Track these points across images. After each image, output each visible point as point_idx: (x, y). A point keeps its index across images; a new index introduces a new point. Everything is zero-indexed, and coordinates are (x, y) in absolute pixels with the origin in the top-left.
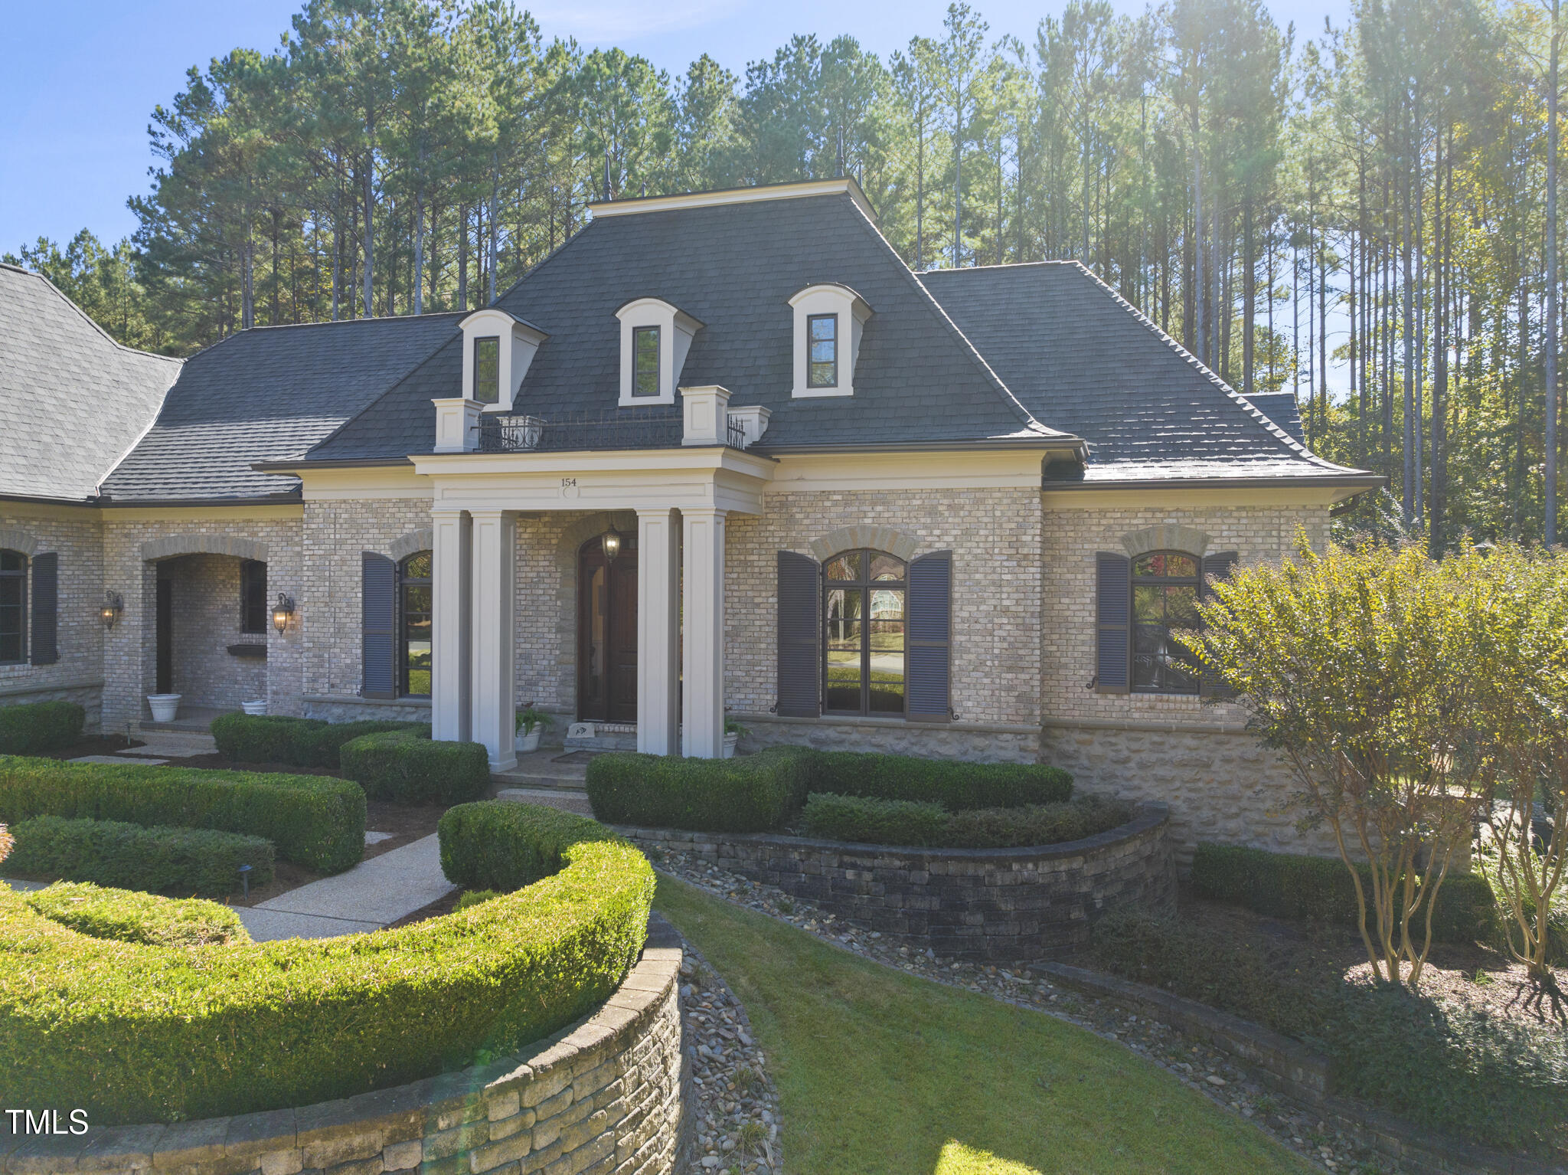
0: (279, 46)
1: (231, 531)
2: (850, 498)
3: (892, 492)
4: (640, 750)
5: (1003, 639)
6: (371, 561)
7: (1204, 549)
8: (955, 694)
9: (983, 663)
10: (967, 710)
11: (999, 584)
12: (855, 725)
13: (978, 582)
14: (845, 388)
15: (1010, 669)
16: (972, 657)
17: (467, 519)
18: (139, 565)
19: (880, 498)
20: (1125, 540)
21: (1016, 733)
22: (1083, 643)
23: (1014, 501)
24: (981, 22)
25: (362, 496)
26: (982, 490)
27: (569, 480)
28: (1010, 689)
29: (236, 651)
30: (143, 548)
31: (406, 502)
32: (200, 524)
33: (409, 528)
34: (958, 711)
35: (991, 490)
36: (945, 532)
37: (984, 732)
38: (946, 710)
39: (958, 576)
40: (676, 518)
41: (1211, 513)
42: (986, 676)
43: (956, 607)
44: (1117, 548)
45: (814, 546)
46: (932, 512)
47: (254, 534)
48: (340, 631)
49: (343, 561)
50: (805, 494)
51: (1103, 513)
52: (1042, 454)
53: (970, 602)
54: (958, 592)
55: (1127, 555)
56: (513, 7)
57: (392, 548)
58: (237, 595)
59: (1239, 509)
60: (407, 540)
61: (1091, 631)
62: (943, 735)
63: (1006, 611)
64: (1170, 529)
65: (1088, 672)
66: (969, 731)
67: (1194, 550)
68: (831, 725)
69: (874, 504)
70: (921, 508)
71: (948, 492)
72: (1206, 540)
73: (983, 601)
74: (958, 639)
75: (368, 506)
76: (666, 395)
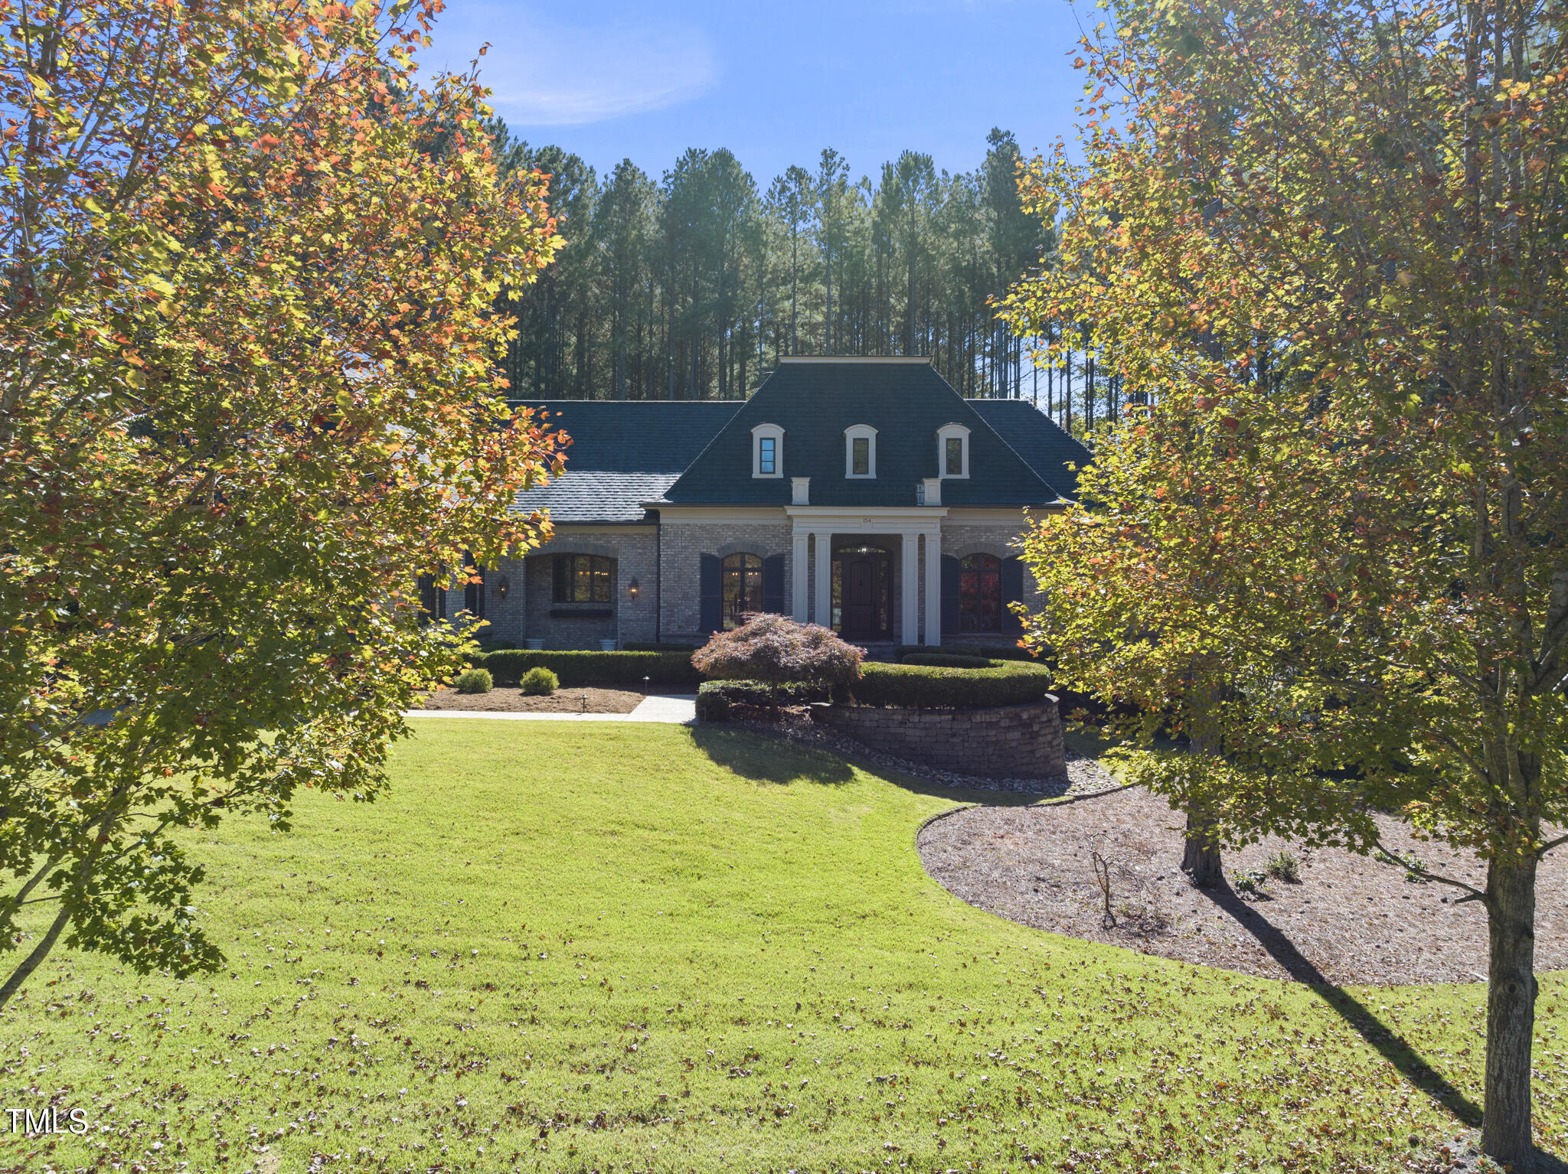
2: (974, 528)
3: (993, 525)
12: (976, 636)
14: (965, 474)
17: (812, 538)
19: (988, 529)
25: (699, 522)
27: (868, 519)
31: (728, 526)
32: (569, 535)
33: (729, 540)
40: (922, 538)
43: (1024, 580)
45: (955, 550)
47: (611, 542)
48: (685, 596)
49: (688, 558)
50: (951, 526)
54: (1025, 574)
57: (719, 550)
58: (550, 579)
60: (728, 547)
68: (965, 636)
69: (984, 532)
70: (1008, 534)
74: (1025, 595)
75: (702, 528)
76: (872, 474)
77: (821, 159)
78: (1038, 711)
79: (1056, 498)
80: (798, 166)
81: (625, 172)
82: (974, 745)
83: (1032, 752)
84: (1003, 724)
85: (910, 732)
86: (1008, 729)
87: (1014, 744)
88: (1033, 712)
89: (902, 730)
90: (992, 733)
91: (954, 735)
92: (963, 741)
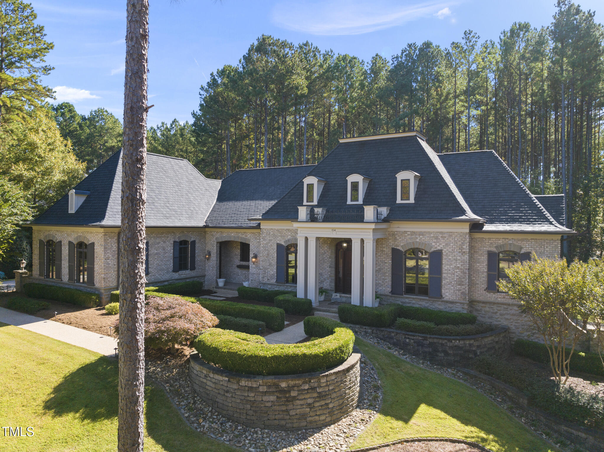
0: (239, 64)
1: (240, 235)
2: (413, 233)
3: (425, 232)
4: (352, 303)
5: (457, 276)
6: (279, 246)
7: (521, 251)
8: (443, 291)
9: (451, 283)
10: (446, 296)
11: (456, 260)
12: (414, 298)
13: (450, 259)
14: (412, 200)
15: (459, 285)
16: (448, 281)
17: (306, 239)
18: (215, 243)
19: (421, 234)
20: (496, 247)
21: (461, 303)
22: (483, 277)
23: (461, 236)
24: (477, 36)
25: (276, 228)
26: (451, 232)
27: (334, 230)
28: (459, 290)
29: (239, 267)
30: (216, 239)
31: (288, 230)
32: (232, 233)
33: (289, 237)
34: (444, 296)
35: (454, 233)
36: (440, 244)
37: (452, 302)
38: (440, 296)
39: (444, 257)
40: (362, 241)
41: (523, 240)
42: (452, 286)
43: (443, 266)
44: (494, 249)
45: (402, 246)
46: (437, 238)
47: (247, 236)
48: (270, 264)
49: (271, 245)
50: (400, 232)
51: (490, 239)
52: (469, 223)
53: (447, 265)
54: (444, 262)
55: (497, 252)
56: (312, 45)
57: (285, 242)
58: (239, 251)
59: (531, 239)
60: (289, 240)
61: (486, 274)
62: (439, 303)
63: (458, 268)
64: (510, 244)
65: (485, 286)
66: (447, 302)
67: (516, 250)
68: (407, 298)
69: (419, 235)
70: (433, 237)
71: (441, 233)
72: (521, 248)
73: (452, 265)
74: (444, 275)
75: (278, 230)
76: (360, 201)
79: (464, 215)
84: (261, 389)
86: (265, 393)
90: (252, 395)
91: (227, 392)
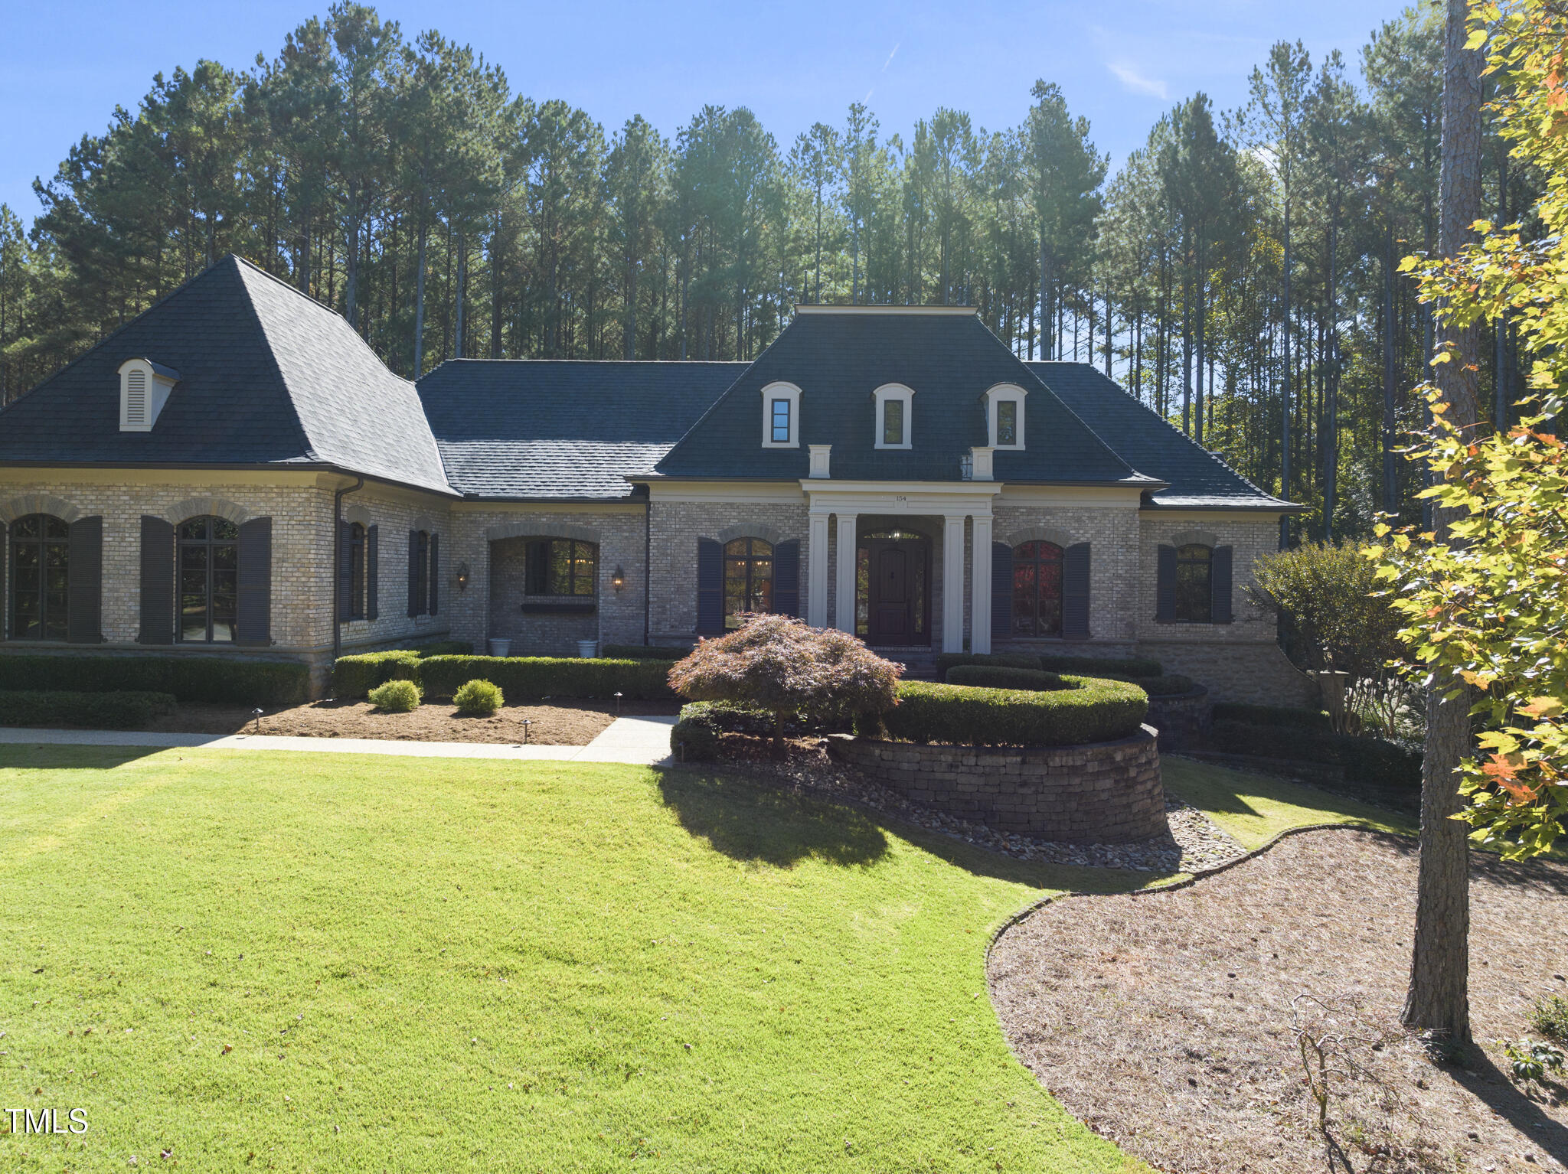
1: (569, 521)
2: (1031, 511)
3: (1055, 508)
4: (946, 650)
5: (1118, 592)
6: (705, 546)
7: (1215, 544)
8: (1091, 624)
9: (1107, 606)
10: (1097, 632)
11: (1116, 562)
12: (1032, 643)
13: (1105, 560)
14: (1020, 445)
15: (1122, 609)
16: (1101, 602)
18: (485, 544)
19: (1048, 511)
20: (1174, 538)
21: (1124, 644)
22: (1151, 595)
23: (1125, 515)
25: (697, 500)
26: (1106, 508)
27: (902, 496)
28: (1121, 620)
29: (528, 609)
30: (487, 532)
31: (731, 505)
32: (541, 515)
33: (733, 522)
34: (1093, 633)
35: (1111, 509)
36: (1086, 532)
37: (1106, 644)
38: (1086, 631)
39: (1094, 557)
41: (1218, 524)
42: (1109, 612)
43: (1092, 574)
44: (1168, 542)
45: (1009, 538)
46: (1079, 520)
47: (590, 523)
48: (679, 590)
49: (682, 543)
50: (1004, 508)
51: (1162, 523)
52: (1141, 490)
53: (1100, 572)
54: (1093, 566)
55: (1174, 546)
57: (720, 535)
58: (523, 568)
59: (1233, 522)
60: (732, 530)
61: (1155, 589)
62: (1084, 647)
63: (1119, 577)
64: (1198, 532)
65: (1153, 612)
66: (1099, 644)
67: (1209, 543)
68: (1019, 643)
69: (1045, 515)
70: (1073, 517)
71: (1088, 509)
72: (1216, 539)
73: (1107, 571)
74: (1093, 592)
75: (700, 506)
76: (907, 444)
77: (849, 114)
78: (1135, 750)
79: (1132, 474)
80: (823, 123)
81: (636, 129)
82: (1052, 798)
83: (1128, 806)
84: (1090, 769)
85: (963, 779)
86: (1097, 775)
87: (1104, 796)
88: (1129, 751)
89: (951, 776)
90: (1076, 781)
92: (1036, 792)
